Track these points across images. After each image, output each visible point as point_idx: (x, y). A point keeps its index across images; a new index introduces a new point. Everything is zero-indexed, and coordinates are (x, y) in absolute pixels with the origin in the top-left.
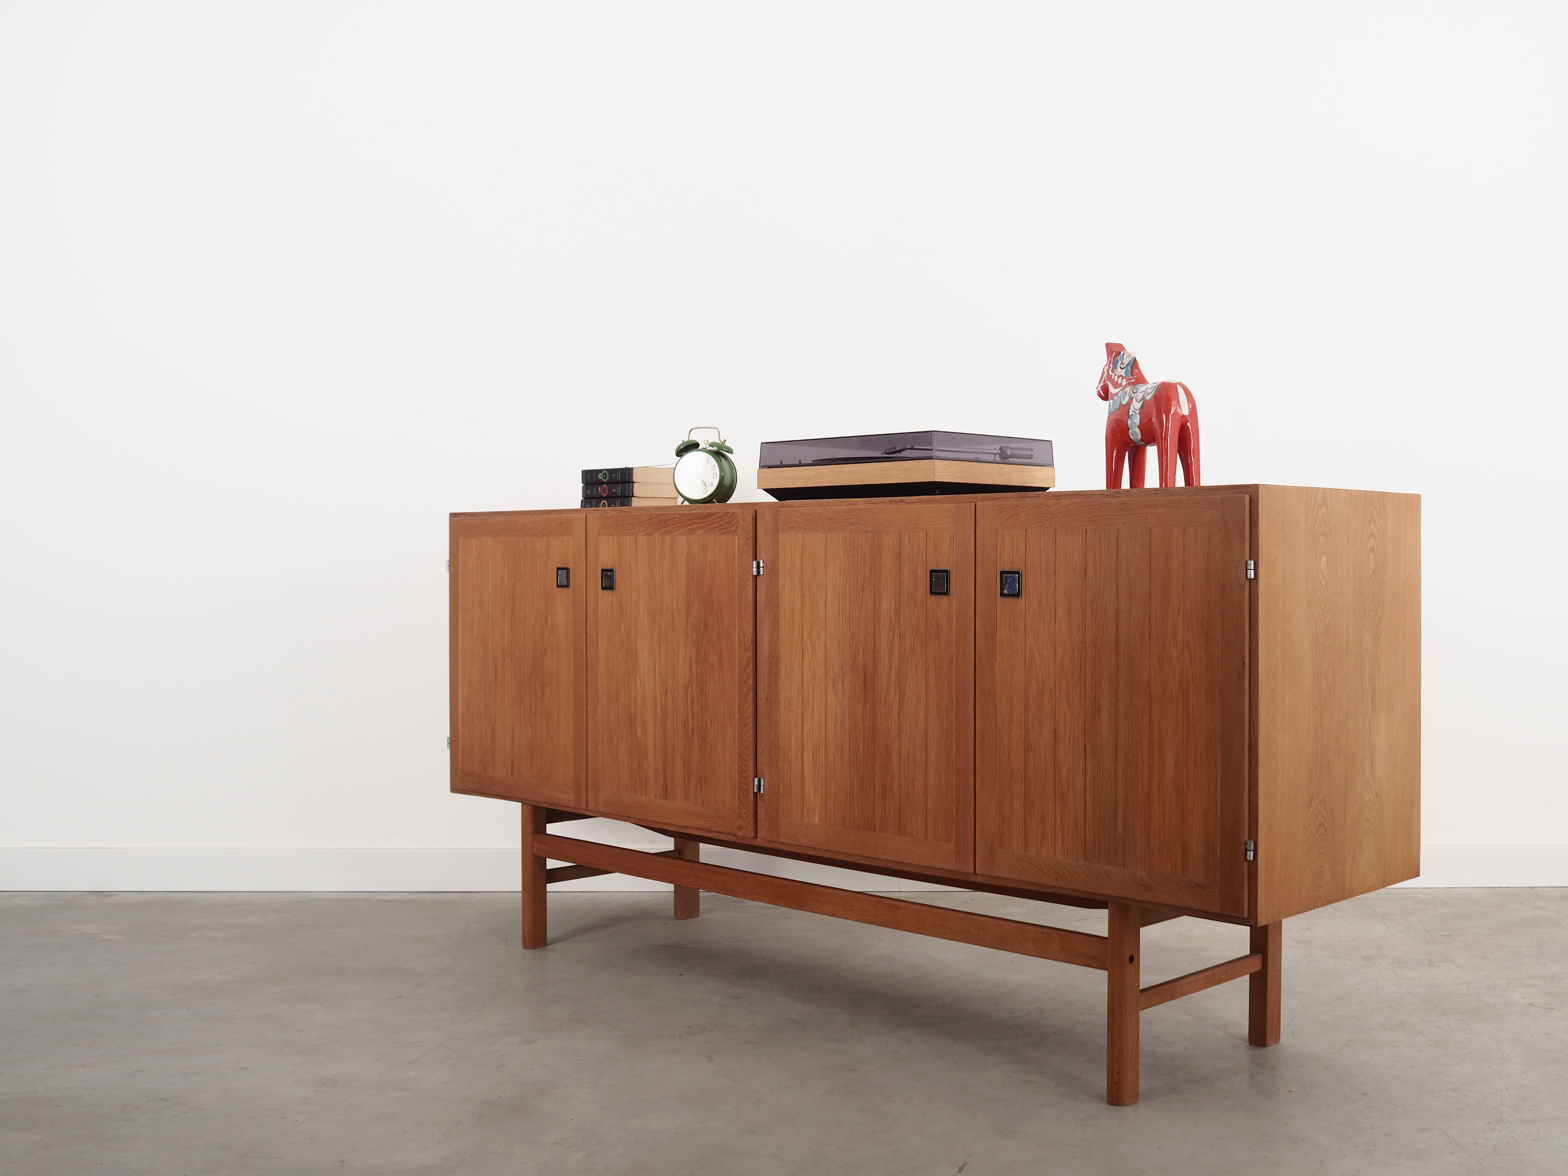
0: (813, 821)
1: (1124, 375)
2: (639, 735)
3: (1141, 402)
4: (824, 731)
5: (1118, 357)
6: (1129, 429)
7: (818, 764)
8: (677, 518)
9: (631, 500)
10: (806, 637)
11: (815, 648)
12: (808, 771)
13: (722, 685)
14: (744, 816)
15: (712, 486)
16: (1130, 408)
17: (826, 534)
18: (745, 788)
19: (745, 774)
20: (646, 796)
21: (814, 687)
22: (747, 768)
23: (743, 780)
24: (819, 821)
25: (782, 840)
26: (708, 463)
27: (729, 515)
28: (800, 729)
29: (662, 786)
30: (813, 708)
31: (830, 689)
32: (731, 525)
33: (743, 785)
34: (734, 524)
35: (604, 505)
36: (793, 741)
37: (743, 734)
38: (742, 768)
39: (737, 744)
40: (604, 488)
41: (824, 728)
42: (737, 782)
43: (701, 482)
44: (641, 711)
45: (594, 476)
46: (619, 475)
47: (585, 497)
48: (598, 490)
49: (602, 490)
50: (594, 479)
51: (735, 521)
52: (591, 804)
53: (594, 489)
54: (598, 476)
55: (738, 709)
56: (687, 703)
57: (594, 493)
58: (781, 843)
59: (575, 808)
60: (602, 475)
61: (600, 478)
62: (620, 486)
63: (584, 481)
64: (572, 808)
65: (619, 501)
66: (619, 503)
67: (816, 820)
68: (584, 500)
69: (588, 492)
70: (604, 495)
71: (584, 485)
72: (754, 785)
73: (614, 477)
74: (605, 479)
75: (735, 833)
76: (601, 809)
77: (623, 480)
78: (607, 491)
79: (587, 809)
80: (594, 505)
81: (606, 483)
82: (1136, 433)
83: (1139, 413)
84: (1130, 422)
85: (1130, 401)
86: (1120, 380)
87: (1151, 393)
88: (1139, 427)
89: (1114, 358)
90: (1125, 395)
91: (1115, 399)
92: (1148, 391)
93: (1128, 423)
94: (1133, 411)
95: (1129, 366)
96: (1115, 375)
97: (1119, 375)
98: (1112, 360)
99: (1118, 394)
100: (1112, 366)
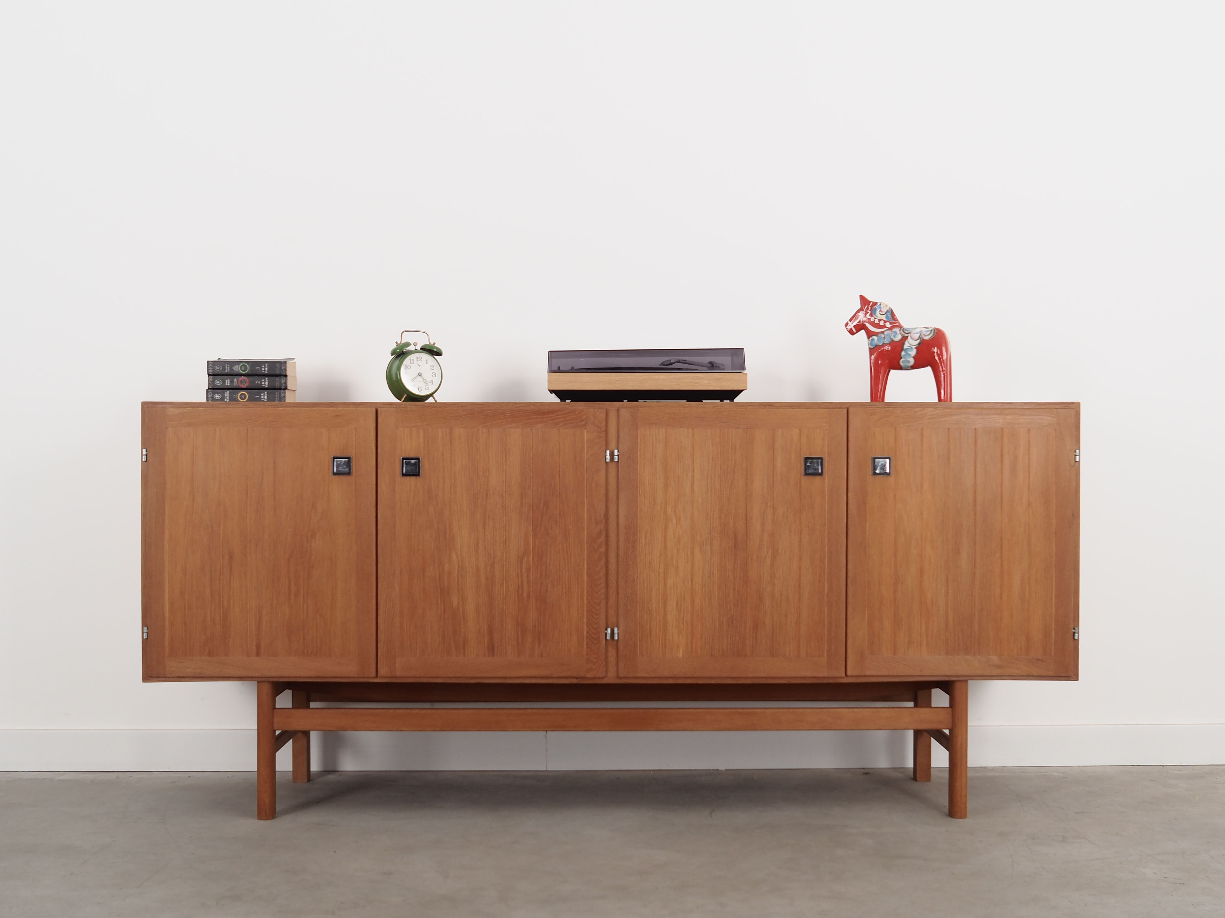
0: (677, 656)
1: (887, 319)
2: (455, 603)
3: (918, 341)
4: (690, 584)
5: (875, 306)
6: (901, 358)
7: (682, 610)
8: (509, 413)
9: (285, 393)
10: (670, 511)
11: (680, 518)
12: (671, 618)
13: (567, 554)
14: (595, 660)
15: (432, 384)
16: (904, 344)
17: (693, 429)
18: (596, 637)
19: (595, 626)
20: (464, 656)
21: (678, 550)
22: (598, 620)
23: (592, 631)
24: (683, 656)
25: (639, 675)
26: (427, 364)
27: (577, 413)
28: (662, 584)
29: (486, 645)
30: (678, 567)
31: (697, 551)
33: (592, 635)
34: (583, 420)
35: (243, 396)
36: (654, 594)
37: (594, 593)
38: (592, 621)
39: (586, 601)
40: (242, 380)
41: (690, 581)
42: (585, 633)
43: (422, 380)
44: (458, 582)
45: (226, 367)
46: (265, 368)
47: (210, 387)
48: (232, 382)
49: (239, 382)
50: (227, 370)
51: (584, 417)
52: (382, 671)
53: (227, 379)
54: (233, 368)
55: (587, 573)
56: (521, 571)
57: (227, 384)
58: (637, 678)
59: (357, 677)
60: (239, 367)
61: (237, 370)
62: (267, 378)
63: (211, 371)
64: (354, 677)
65: (266, 392)
66: (266, 395)
67: (681, 655)
68: (209, 390)
69: (218, 382)
70: (243, 386)
71: (211, 375)
72: (606, 634)
73: (258, 370)
74: (245, 371)
75: (583, 676)
76: (398, 674)
77: (271, 373)
78: (246, 383)
79: (377, 676)
80: (228, 395)
81: (244, 375)
82: (909, 362)
83: (916, 348)
84: (903, 353)
85: (904, 338)
86: (882, 323)
87: (929, 334)
88: (914, 357)
89: (872, 306)
90: (894, 334)
91: (881, 336)
92: (925, 333)
93: (901, 354)
94: (908, 346)
95: (888, 314)
96: (875, 319)
97: (879, 319)
98: (870, 308)
99: (883, 332)
100: (870, 312)
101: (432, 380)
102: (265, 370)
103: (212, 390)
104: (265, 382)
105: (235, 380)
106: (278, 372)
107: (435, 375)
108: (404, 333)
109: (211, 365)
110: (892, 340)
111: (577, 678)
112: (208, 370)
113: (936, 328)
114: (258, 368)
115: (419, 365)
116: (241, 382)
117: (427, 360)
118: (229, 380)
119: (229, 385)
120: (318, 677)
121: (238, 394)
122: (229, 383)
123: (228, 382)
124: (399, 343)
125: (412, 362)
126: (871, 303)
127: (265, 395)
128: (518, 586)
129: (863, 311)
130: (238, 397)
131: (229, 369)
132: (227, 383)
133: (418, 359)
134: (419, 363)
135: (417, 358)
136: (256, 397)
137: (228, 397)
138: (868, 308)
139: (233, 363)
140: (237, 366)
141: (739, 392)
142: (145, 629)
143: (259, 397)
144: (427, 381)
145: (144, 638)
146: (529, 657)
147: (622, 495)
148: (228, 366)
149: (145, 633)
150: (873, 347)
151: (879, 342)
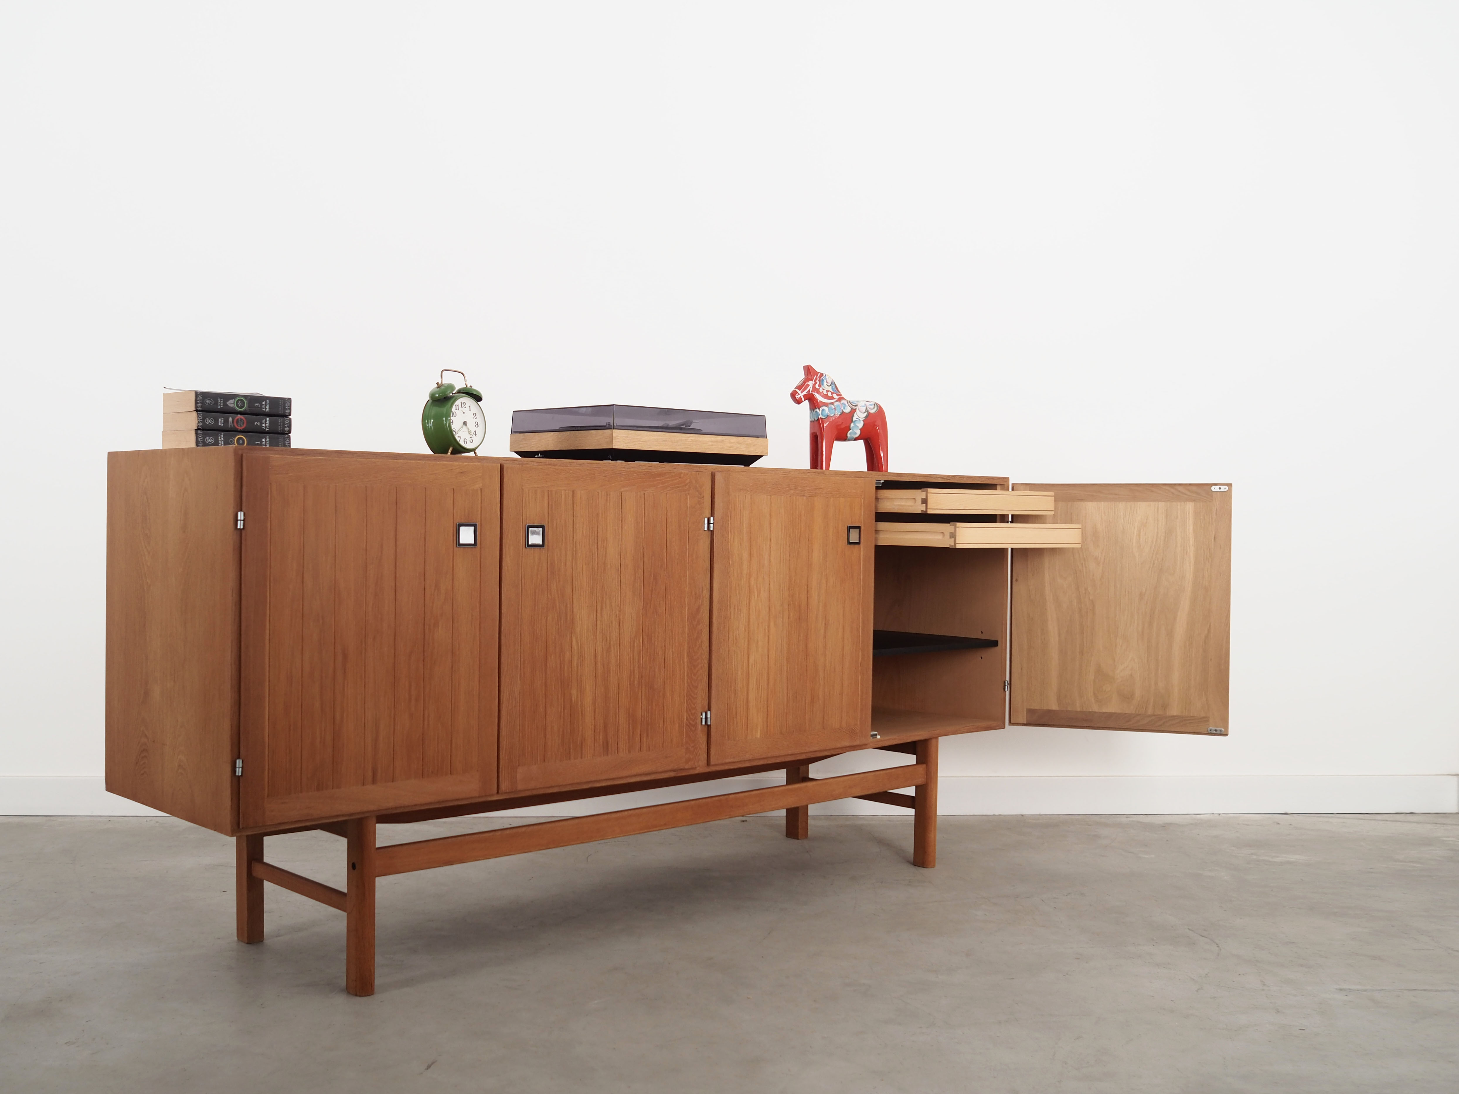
0: (755, 738)
1: (832, 391)
2: (574, 698)
3: (866, 413)
4: (767, 659)
5: (822, 377)
6: (850, 429)
7: (761, 688)
8: (625, 475)
10: (753, 583)
11: (760, 591)
12: (752, 697)
13: (672, 633)
14: (692, 749)
15: (476, 436)
16: (853, 416)
17: (771, 496)
18: (693, 723)
19: (693, 711)
20: (582, 758)
21: (758, 624)
22: (696, 705)
23: (691, 717)
24: (760, 736)
25: (727, 761)
26: (470, 411)
27: (682, 476)
28: (746, 661)
29: (601, 743)
30: (758, 642)
31: (772, 624)
32: (683, 484)
33: (691, 722)
34: (687, 484)
35: (241, 442)
36: (740, 673)
37: (692, 675)
38: (691, 706)
39: (686, 685)
40: (238, 419)
41: (766, 656)
42: (685, 720)
43: (467, 431)
44: (577, 670)
45: (219, 402)
46: (266, 405)
47: (200, 427)
48: (226, 421)
49: (235, 421)
50: (220, 406)
51: (688, 481)
52: (504, 787)
53: (221, 418)
54: (227, 403)
55: (688, 653)
56: (633, 656)
57: (220, 424)
58: (726, 763)
59: (479, 797)
60: (234, 402)
61: (232, 405)
62: (268, 419)
63: (200, 405)
64: (475, 797)
65: (268, 437)
66: (268, 440)
67: (758, 736)
68: (199, 431)
69: (209, 421)
70: (239, 428)
71: (199, 411)
72: (701, 718)
73: (257, 407)
74: (242, 407)
75: (682, 768)
76: (520, 787)
77: (273, 412)
78: (243, 423)
79: (498, 792)
80: (222, 438)
81: (241, 413)
82: (856, 433)
83: (863, 421)
84: (852, 425)
85: (853, 411)
86: (830, 394)
87: (874, 408)
88: (860, 430)
89: (820, 377)
90: (844, 406)
91: (831, 407)
92: (869, 406)
93: (850, 426)
95: (833, 385)
96: (823, 389)
97: (827, 390)
98: (818, 378)
99: (832, 403)
100: (818, 382)
101: (475, 431)
102: (266, 408)
103: (203, 431)
104: (266, 424)
105: (230, 419)
106: (280, 412)
107: (477, 424)
108: (444, 372)
109: (200, 397)
110: (843, 411)
111: (674, 771)
112: (196, 403)
113: (876, 403)
114: (258, 404)
115: (464, 413)
116: (237, 421)
117: (470, 407)
119: (222, 425)
120: (439, 802)
121: (235, 438)
122: (222, 422)
123: (221, 421)
124: (440, 383)
125: (457, 409)
126: (819, 374)
127: (266, 441)
128: (631, 672)
129: (812, 380)
130: (234, 442)
131: (222, 405)
133: (463, 405)
134: (464, 409)
135: (461, 403)
136: (257, 443)
137: (222, 442)
138: (816, 379)
139: (227, 397)
140: (232, 401)
141: (757, 458)
142: (239, 763)
143: (259, 443)
144: (473, 432)
145: (237, 774)
146: (639, 752)
147: (716, 566)
148: (221, 400)
149: (239, 768)
150: (824, 417)
151: (830, 412)
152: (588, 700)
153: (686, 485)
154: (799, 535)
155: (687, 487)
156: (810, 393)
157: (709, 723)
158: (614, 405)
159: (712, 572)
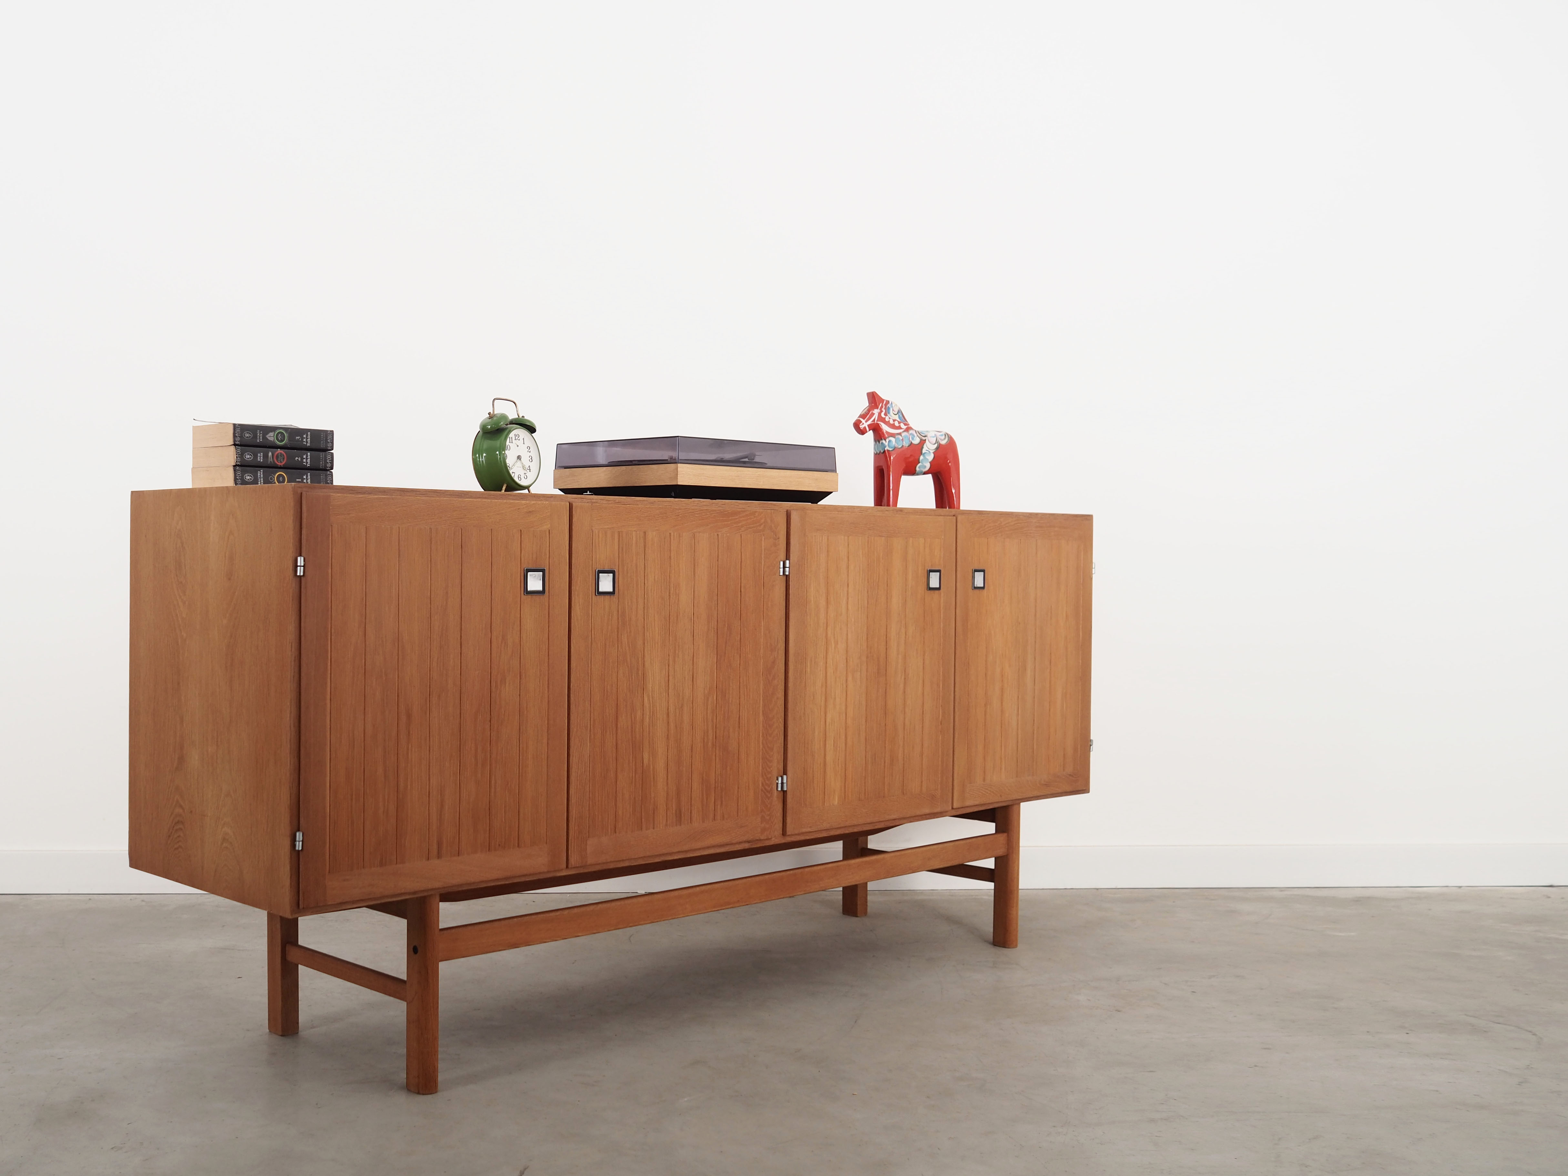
0: (833, 804)
1: (899, 420)
2: (646, 761)
3: (936, 445)
4: (844, 718)
5: (889, 405)
6: (919, 463)
7: (838, 750)
9: (331, 472)
10: (830, 633)
11: (837, 642)
12: (829, 758)
13: (747, 689)
14: (768, 818)
15: (530, 472)
16: (922, 448)
17: (848, 537)
18: (769, 789)
19: (769, 776)
20: (654, 828)
21: (836, 679)
22: (771, 769)
23: (767, 782)
24: (838, 803)
25: (804, 830)
26: (524, 444)
27: (757, 514)
28: (823, 720)
29: (674, 812)
30: (835, 699)
31: (850, 678)
32: (758, 524)
33: (767, 787)
35: (281, 479)
36: (816, 733)
37: (768, 735)
38: (766, 769)
39: (761, 746)
40: (278, 454)
41: (844, 715)
42: (761, 785)
43: (521, 466)
44: (649, 731)
45: (258, 435)
46: (307, 438)
47: (238, 463)
48: (266, 456)
49: (275, 456)
50: (260, 439)
51: (763, 521)
52: (573, 861)
53: (260, 453)
54: (267, 436)
55: (763, 711)
56: (707, 713)
57: (259, 460)
58: (803, 833)
59: (548, 872)
60: (274, 435)
61: (271, 439)
62: (309, 454)
63: (238, 439)
64: (544, 873)
65: (309, 474)
66: (309, 477)
67: (836, 803)
68: (238, 468)
69: (248, 457)
70: (279, 464)
71: (238, 445)
72: (777, 784)
73: (298, 439)
74: (282, 441)
75: (757, 838)
76: (590, 861)
77: (314, 447)
78: (284, 459)
79: (567, 867)
80: (262, 476)
81: (281, 448)
82: (925, 467)
83: (934, 453)
84: (921, 458)
85: (923, 442)
86: (897, 424)
88: (930, 463)
89: (886, 405)
90: (912, 436)
91: (899, 438)
92: (940, 437)
93: (919, 459)
94: (927, 450)
95: (899, 414)
96: (890, 418)
98: (884, 406)
99: (900, 434)
100: (884, 411)
101: (529, 466)
102: (307, 442)
103: (241, 467)
104: (307, 459)
105: (270, 454)
106: (322, 446)
107: (531, 459)
108: (496, 401)
109: (238, 430)
110: (911, 443)
111: (749, 842)
112: (234, 436)
113: (947, 434)
114: (298, 438)
115: (518, 446)
116: (277, 457)
117: (523, 439)
118: (262, 454)
119: (262, 461)
120: (506, 878)
121: (275, 475)
122: (262, 458)
123: (260, 456)
124: (492, 413)
125: (511, 441)
126: (885, 401)
127: (307, 478)
128: (704, 733)
129: (878, 409)
130: (274, 480)
131: (261, 438)
132: (259, 458)
133: (516, 438)
134: (517, 442)
135: (515, 435)
136: (297, 480)
137: (262, 479)
138: (882, 407)
139: (266, 429)
140: (271, 434)
141: (826, 494)
142: (299, 836)
143: (300, 480)
144: (527, 467)
145: (297, 849)
146: (713, 821)
147: (792, 615)
148: (260, 433)
149: (299, 841)
150: (891, 449)
151: (897, 444)
152: (661, 764)
153: (760, 525)
154: (877, 580)
155: (762, 526)
156: (876, 422)
157: (785, 789)
158: (678, 436)
159: (787, 621)
